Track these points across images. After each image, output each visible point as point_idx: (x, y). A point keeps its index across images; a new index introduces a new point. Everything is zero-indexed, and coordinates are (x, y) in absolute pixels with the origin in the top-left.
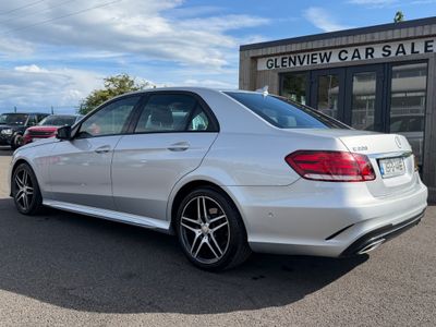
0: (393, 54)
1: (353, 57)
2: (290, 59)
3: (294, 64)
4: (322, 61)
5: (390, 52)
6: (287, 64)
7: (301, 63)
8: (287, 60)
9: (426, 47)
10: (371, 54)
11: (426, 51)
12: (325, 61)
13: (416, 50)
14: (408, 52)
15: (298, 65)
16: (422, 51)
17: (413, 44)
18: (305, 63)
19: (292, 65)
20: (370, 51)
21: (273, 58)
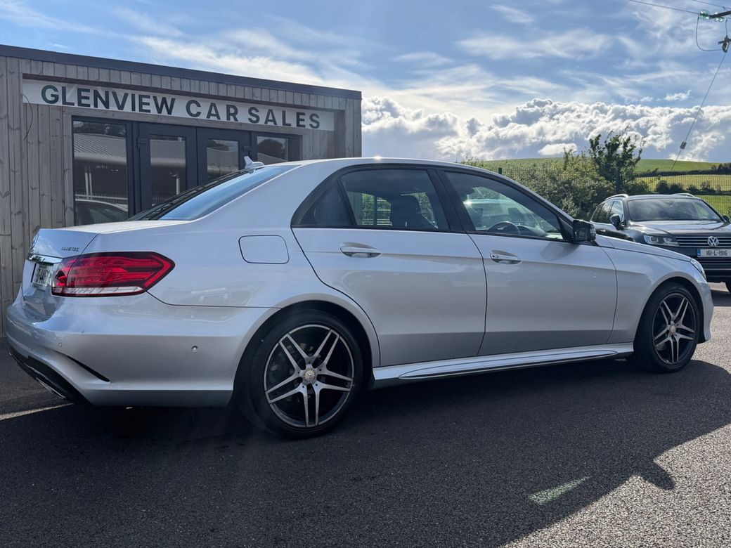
0: (262, 122)
1: (209, 115)
2: (97, 95)
3: (106, 104)
4: (160, 111)
5: (258, 119)
6: (91, 102)
7: (121, 107)
8: (91, 95)
9: (298, 120)
10: (234, 115)
11: (298, 125)
12: (164, 112)
13: (287, 122)
14: (280, 123)
15: (113, 107)
16: (294, 125)
17: (284, 113)
18: (128, 108)
19: (101, 106)
20: (232, 111)
21: (59, 86)
